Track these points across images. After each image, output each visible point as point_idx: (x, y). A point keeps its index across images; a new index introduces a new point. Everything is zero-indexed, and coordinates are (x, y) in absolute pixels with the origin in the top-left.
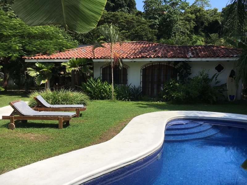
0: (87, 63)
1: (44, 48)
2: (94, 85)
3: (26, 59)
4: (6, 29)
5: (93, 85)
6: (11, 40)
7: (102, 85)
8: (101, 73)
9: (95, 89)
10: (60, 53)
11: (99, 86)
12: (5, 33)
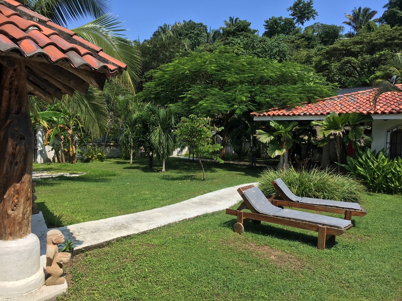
0: (359, 122)
1: (283, 97)
2: (373, 165)
3: (255, 115)
4: (231, 73)
5: (371, 164)
6: (235, 89)
7: (391, 165)
8: (389, 141)
9: (374, 172)
10: (310, 105)
11: (384, 167)
12: (229, 80)
